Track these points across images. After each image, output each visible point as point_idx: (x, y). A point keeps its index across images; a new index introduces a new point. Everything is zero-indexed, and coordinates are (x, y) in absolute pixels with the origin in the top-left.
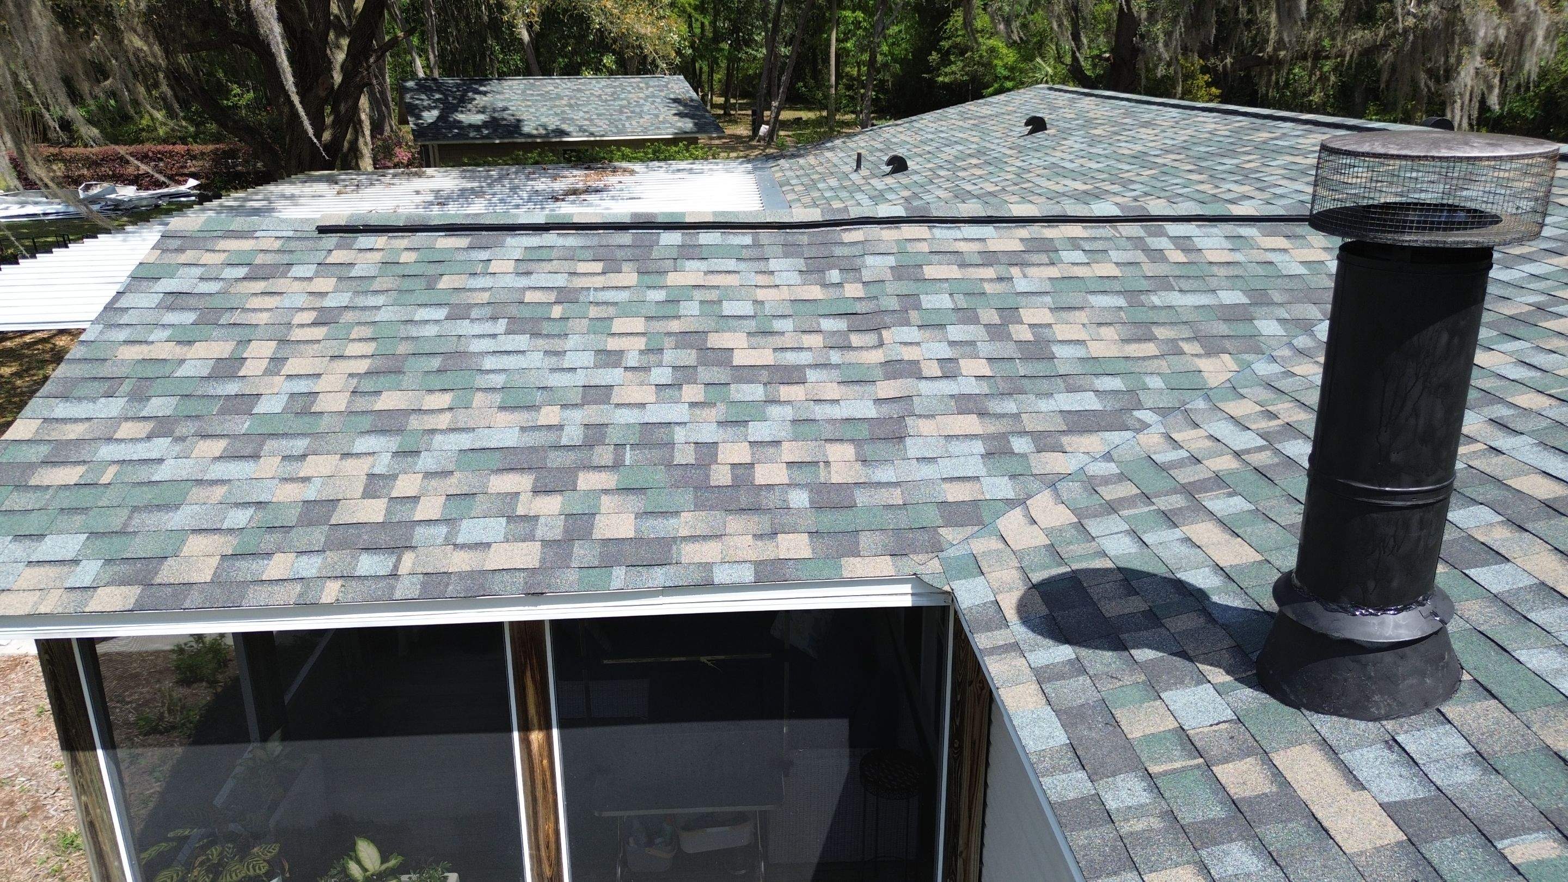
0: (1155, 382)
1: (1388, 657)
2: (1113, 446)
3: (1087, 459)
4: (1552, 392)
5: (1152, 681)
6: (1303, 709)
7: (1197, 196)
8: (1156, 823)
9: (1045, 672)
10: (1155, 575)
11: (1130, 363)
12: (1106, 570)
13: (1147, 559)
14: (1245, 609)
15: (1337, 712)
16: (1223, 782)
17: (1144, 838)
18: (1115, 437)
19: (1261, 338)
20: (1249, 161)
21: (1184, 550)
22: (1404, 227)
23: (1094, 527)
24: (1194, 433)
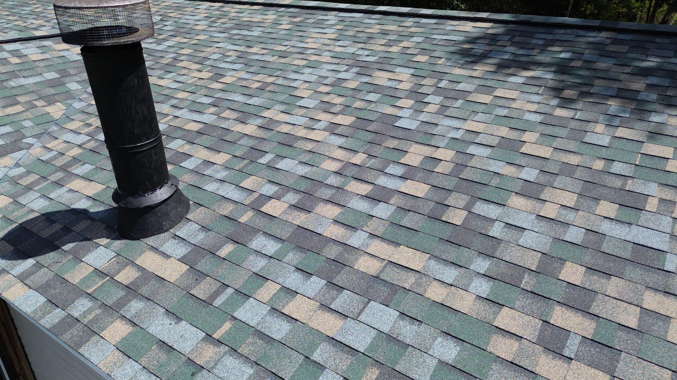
0: (28, 124)
1: (163, 207)
2: (18, 159)
3: (6, 170)
4: (188, 90)
5: (76, 256)
6: (141, 239)
7: (16, 28)
8: (98, 312)
9: (23, 275)
10: (61, 211)
11: (11, 117)
12: (36, 217)
13: (54, 205)
14: (105, 210)
15: (153, 235)
16: (120, 281)
17: (96, 320)
18: (18, 155)
19: (71, 92)
20: (37, 8)
21: (71, 195)
22: (102, 38)
23: (22, 200)
24: (56, 142)
